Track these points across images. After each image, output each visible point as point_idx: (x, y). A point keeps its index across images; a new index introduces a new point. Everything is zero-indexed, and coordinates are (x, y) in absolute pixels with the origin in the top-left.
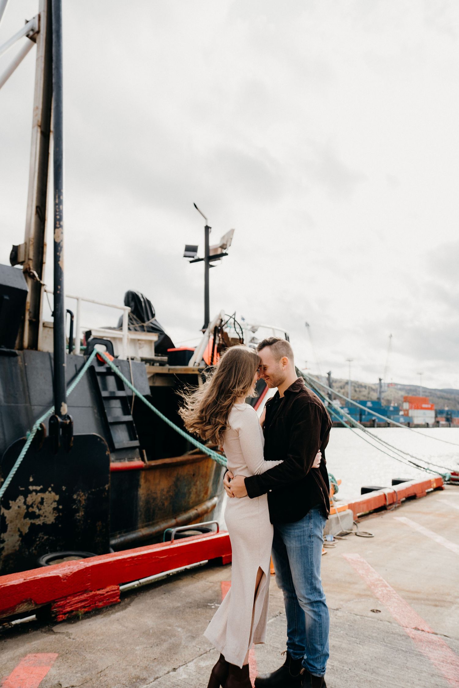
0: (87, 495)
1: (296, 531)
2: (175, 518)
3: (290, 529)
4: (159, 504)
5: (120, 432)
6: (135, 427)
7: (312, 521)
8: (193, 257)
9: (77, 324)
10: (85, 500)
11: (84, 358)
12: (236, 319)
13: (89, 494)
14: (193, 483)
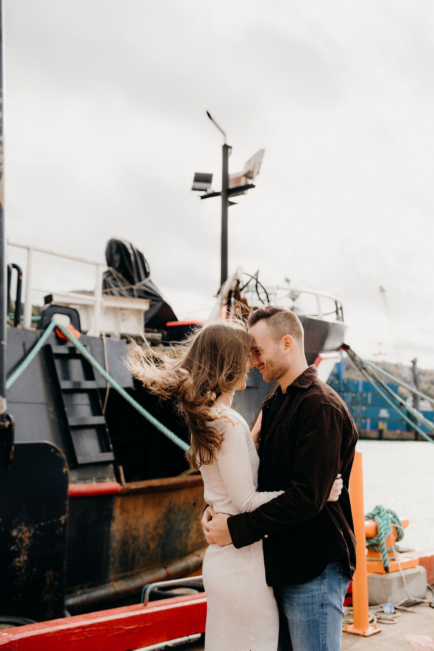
0: (32, 531)
1: (302, 596)
2: (166, 568)
3: (293, 593)
4: (142, 547)
5: (86, 439)
6: (108, 433)
7: (326, 581)
8: (206, 190)
9: (27, 285)
10: (29, 538)
11: (37, 334)
12: (259, 280)
13: (36, 530)
14: (192, 517)
